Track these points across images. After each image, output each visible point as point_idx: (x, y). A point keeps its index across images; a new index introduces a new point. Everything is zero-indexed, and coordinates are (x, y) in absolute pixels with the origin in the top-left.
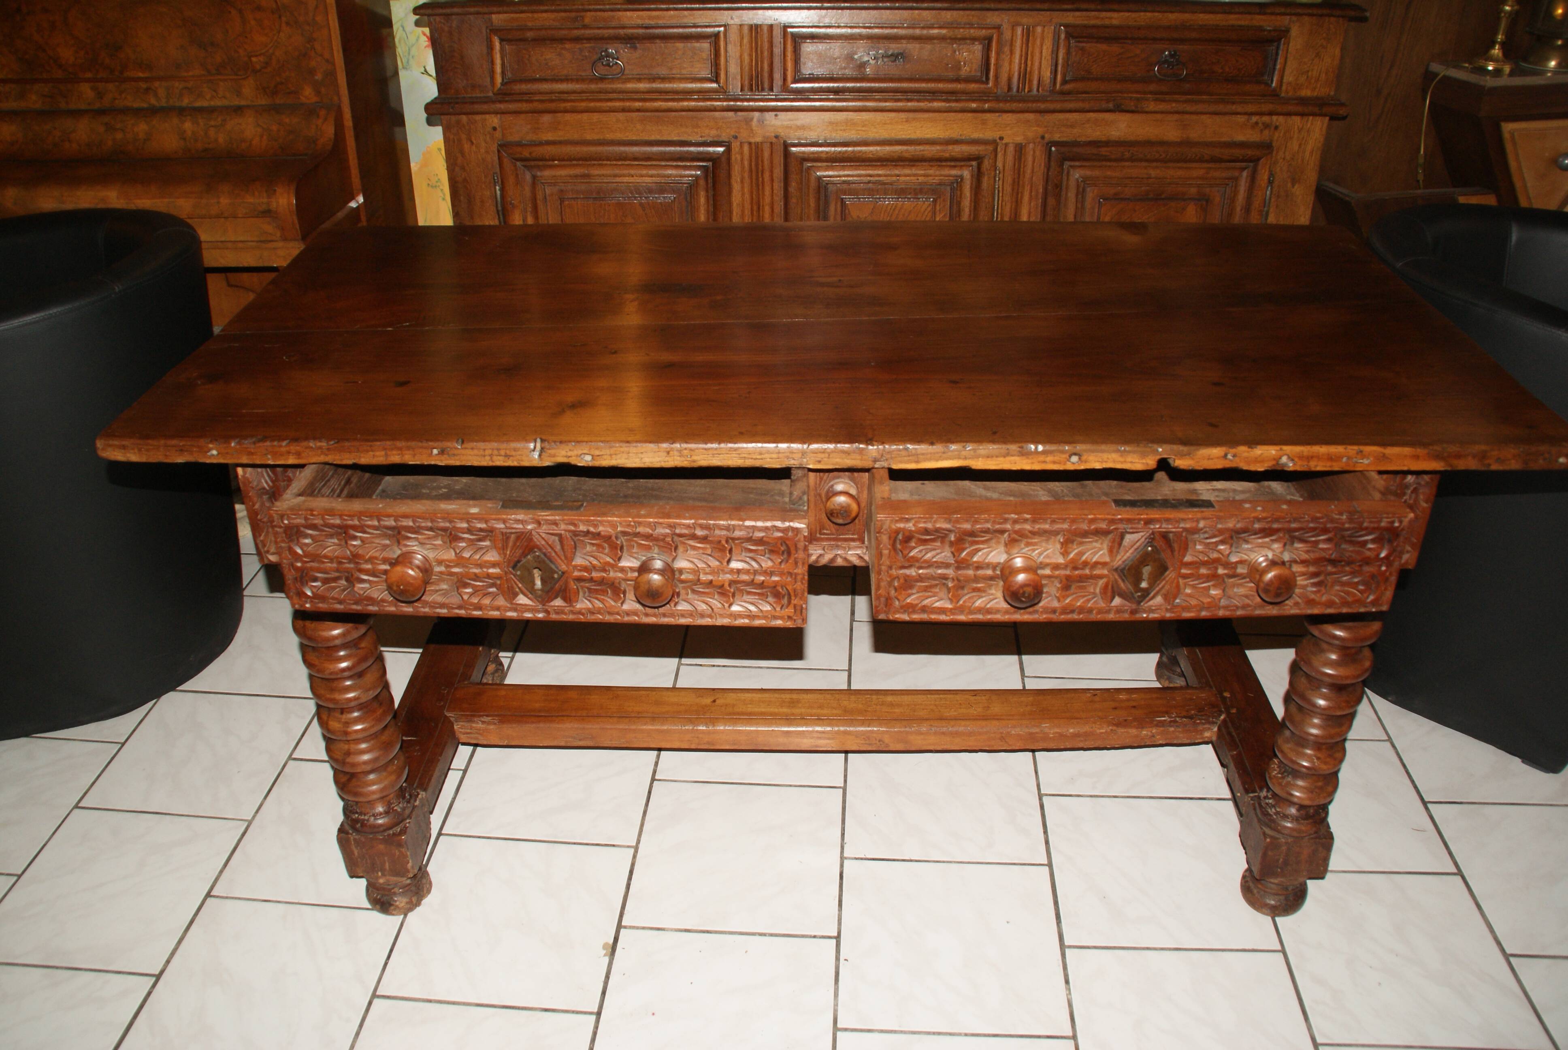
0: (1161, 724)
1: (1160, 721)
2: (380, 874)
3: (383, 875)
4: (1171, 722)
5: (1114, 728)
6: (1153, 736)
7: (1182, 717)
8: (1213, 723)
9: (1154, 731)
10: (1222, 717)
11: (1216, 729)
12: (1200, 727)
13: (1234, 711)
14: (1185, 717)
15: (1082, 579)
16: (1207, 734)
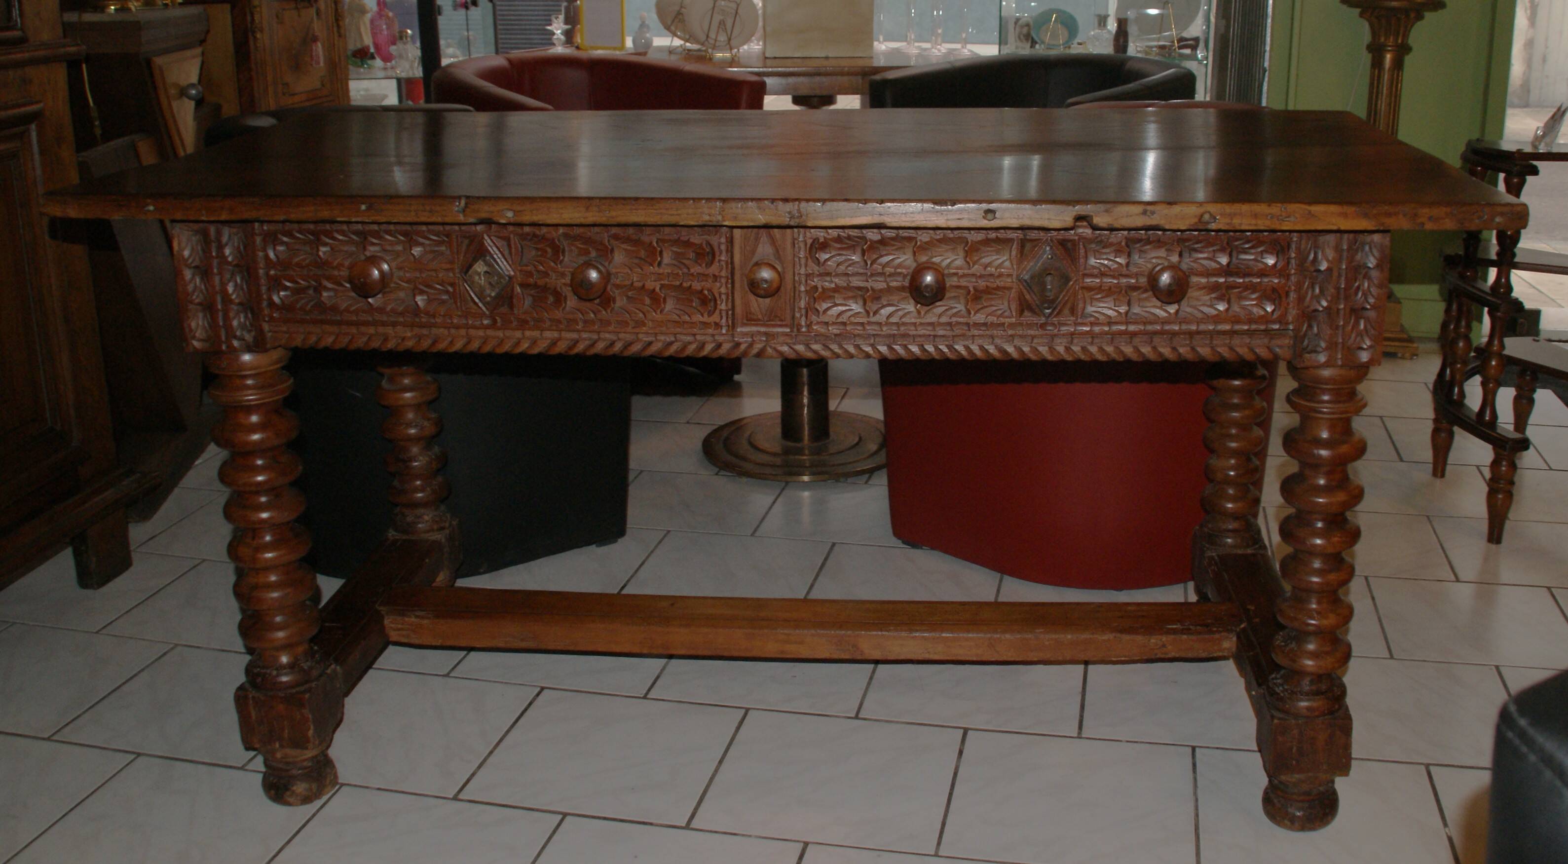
0: (1174, 632)
1: (1172, 629)
2: (277, 745)
3: (282, 746)
4: (1183, 629)
5: (1119, 635)
6: (1164, 646)
7: (1196, 626)
8: (1231, 631)
9: (1164, 639)
10: (1242, 626)
11: (1235, 639)
12: (1217, 636)
13: (1257, 620)
14: (1201, 625)
15: (988, 291)
16: (1226, 644)
